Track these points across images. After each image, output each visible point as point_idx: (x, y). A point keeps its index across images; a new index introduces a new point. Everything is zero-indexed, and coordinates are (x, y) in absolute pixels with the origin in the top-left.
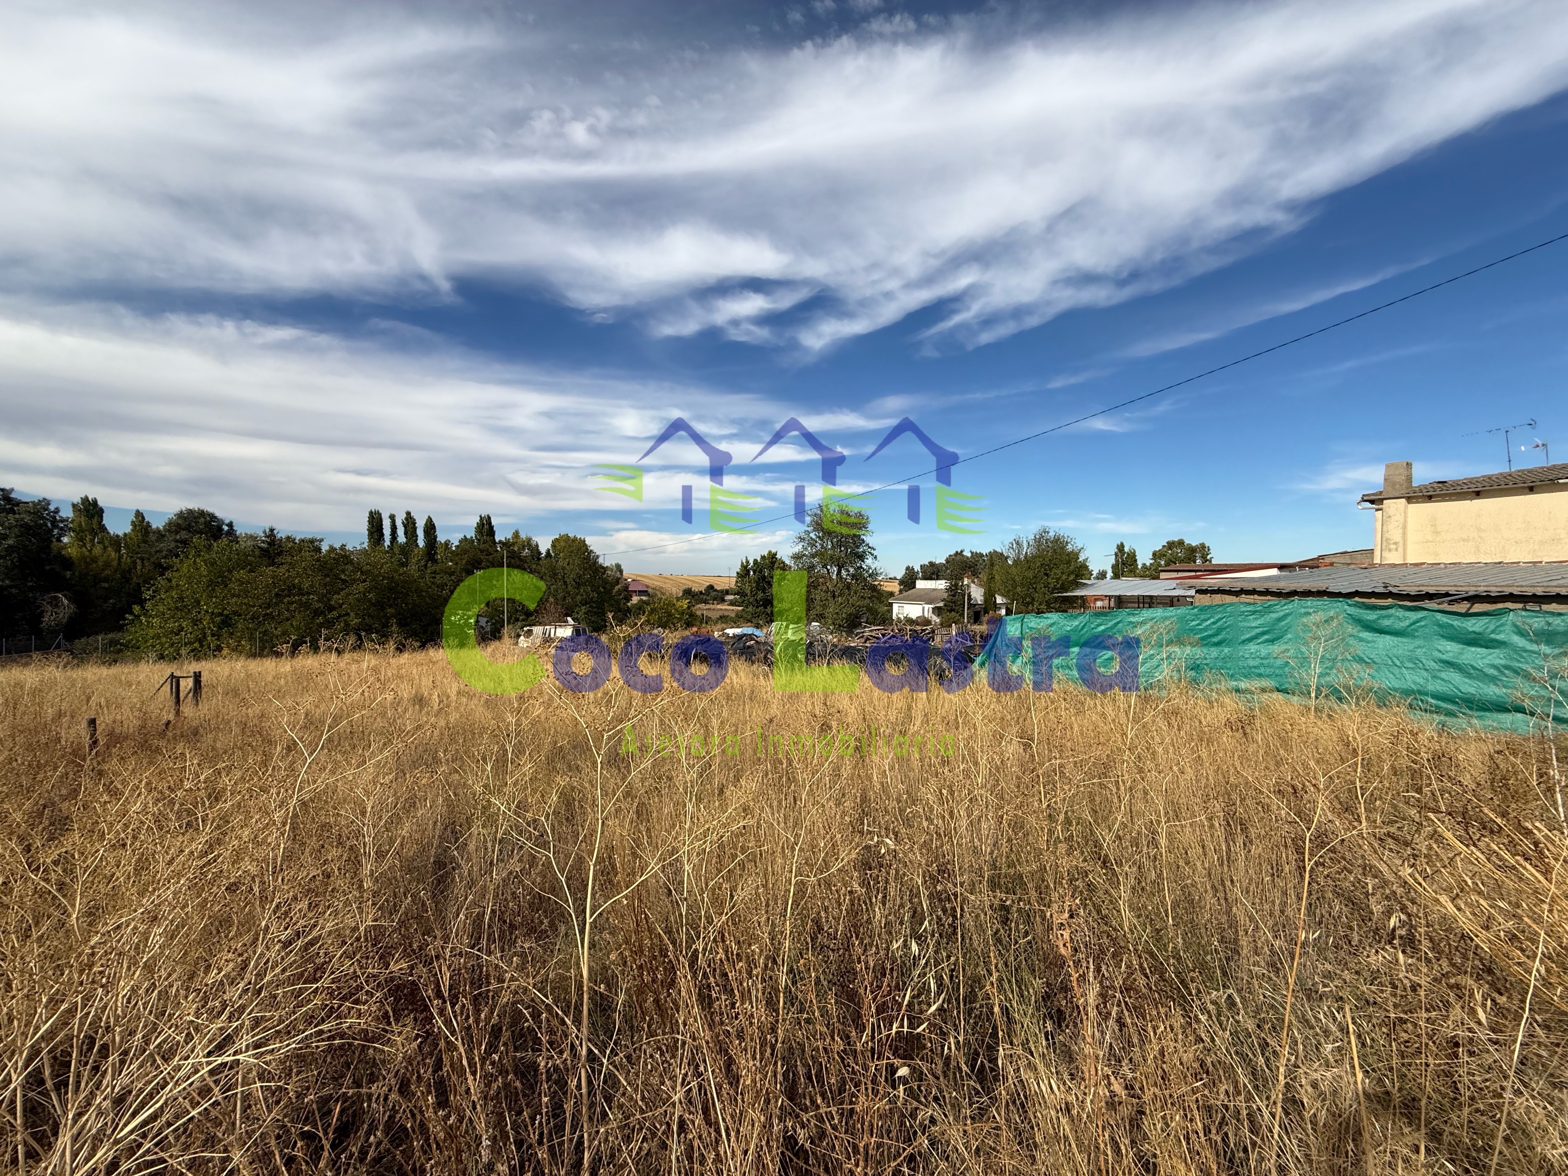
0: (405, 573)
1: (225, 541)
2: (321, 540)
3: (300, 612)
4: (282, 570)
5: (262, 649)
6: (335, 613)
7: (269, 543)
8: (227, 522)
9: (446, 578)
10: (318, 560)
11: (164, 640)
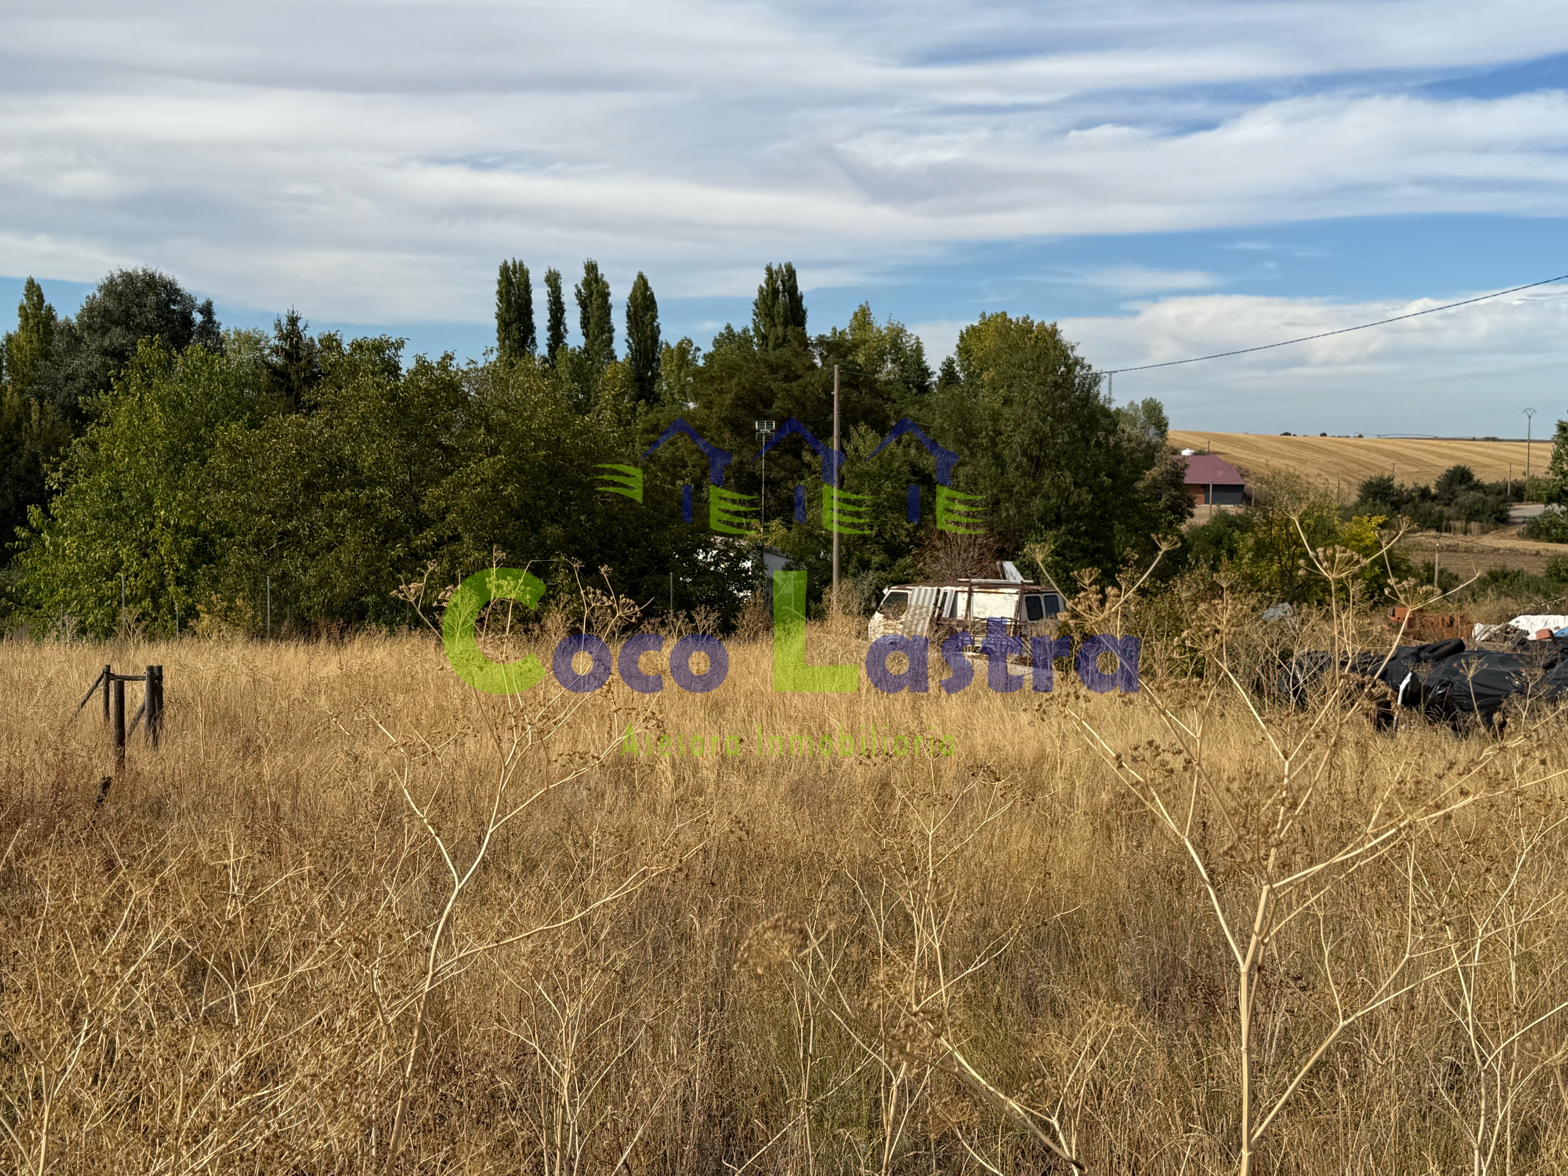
0: (586, 430)
1: (195, 349)
2: (399, 345)
3: (355, 529)
4: (316, 422)
5: (278, 620)
6: (429, 535)
7: (288, 355)
8: (200, 302)
9: (684, 444)
10: (393, 396)
11: (85, 588)
